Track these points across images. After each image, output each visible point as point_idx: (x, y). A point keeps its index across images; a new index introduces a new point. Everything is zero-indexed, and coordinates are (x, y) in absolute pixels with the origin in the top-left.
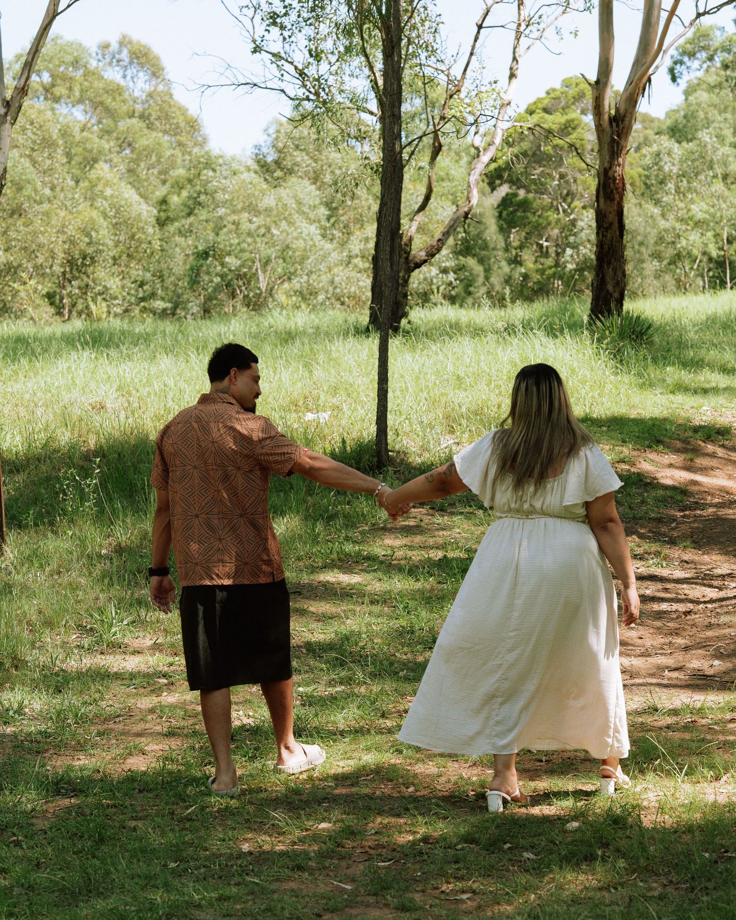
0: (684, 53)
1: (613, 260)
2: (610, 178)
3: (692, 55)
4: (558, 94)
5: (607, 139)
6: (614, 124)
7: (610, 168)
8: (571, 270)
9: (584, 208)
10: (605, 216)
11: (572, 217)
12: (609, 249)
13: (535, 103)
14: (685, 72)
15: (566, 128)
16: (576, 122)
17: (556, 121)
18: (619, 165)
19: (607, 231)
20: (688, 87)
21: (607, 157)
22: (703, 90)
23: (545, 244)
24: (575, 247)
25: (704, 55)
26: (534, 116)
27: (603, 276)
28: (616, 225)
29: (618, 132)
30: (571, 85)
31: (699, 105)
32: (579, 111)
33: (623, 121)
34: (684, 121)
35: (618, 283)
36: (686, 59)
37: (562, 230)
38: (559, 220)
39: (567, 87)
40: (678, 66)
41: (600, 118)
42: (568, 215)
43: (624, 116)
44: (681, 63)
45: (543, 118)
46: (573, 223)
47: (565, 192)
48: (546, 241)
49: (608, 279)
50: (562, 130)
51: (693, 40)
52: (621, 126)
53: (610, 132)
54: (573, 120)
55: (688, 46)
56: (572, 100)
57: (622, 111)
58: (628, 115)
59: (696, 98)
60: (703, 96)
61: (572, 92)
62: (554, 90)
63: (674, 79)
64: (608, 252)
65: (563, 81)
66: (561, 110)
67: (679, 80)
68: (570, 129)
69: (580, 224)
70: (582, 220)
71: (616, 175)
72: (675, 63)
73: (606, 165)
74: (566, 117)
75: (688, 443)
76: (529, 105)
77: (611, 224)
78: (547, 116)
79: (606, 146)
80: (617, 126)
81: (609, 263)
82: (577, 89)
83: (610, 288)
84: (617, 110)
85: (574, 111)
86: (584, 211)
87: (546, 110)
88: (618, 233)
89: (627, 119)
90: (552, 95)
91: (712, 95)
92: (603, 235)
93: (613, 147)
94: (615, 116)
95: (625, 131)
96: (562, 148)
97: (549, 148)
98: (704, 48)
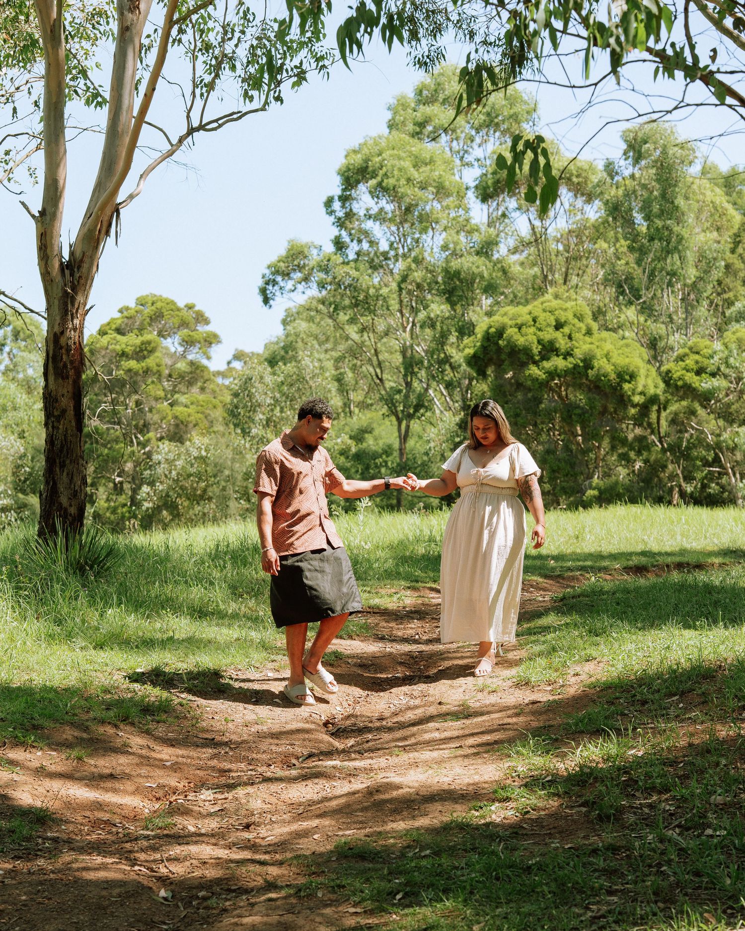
0: (277, 272)
1: (68, 462)
2: (61, 348)
3: (286, 275)
4: (132, 312)
5: (57, 292)
6: (67, 272)
7: (62, 333)
8: (148, 509)
9: (161, 439)
10: (56, 400)
11: (147, 449)
12: (62, 447)
13: (109, 324)
14: (278, 293)
15: (141, 351)
16: (153, 345)
17: (130, 343)
18: (75, 329)
19: (59, 422)
20: (287, 316)
21: (58, 318)
22: (302, 319)
23: (118, 479)
24: (152, 484)
25: (298, 275)
26: (105, 337)
27: (55, 483)
28: (71, 413)
29: (72, 282)
30: (147, 303)
31: (297, 335)
32: (156, 333)
33: (79, 267)
34: (282, 353)
35: (75, 494)
36: (279, 279)
37: (137, 464)
38: (133, 452)
39: (142, 305)
40: (270, 287)
41: (46, 263)
42: (144, 447)
43: (82, 261)
44: (275, 283)
45: (114, 339)
46: (149, 455)
47: (142, 422)
48: (118, 476)
49: (61, 488)
50: (137, 353)
51: (287, 257)
52: (77, 275)
53: (61, 283)
54: (149, 343)
55: (282, 264)
56: (148, 320)
57: (78, 254)
58: (86, 259)
59: (294, 328)
60: (302, 326)
61: (148, 310)
62: (127, 309)
63: (266, 301)
64: (61, 451)
65: (137, 299)
66: (136, 331)
67: (271, 302)
68: (145, 353)
69: (156, 457)
70: (158, 453)
71: (71, 342)
72: (267, 283)
73: (57, 329)
74: (140, 339)
75: (86, 729)
76: (102, 326)
77: (64, 411)
78: (119, 337)
79: (56, 302)
80: (72, 275)
81: (63, 466)
82: (153, 308)
83: (64, 500)
84: (72, 254)
85: (150, 332)
86: (160, 443)
87: (119, 331)
88: (73, 424)
89: (85, 266)
90: (125, 314)
91: (311, 324)
92: (53, 427)
93: (66, 304)
94: (69, 262)
95: (82, 281)
96: (136, 373)
97: (122, 372)
98: (300, 268)
